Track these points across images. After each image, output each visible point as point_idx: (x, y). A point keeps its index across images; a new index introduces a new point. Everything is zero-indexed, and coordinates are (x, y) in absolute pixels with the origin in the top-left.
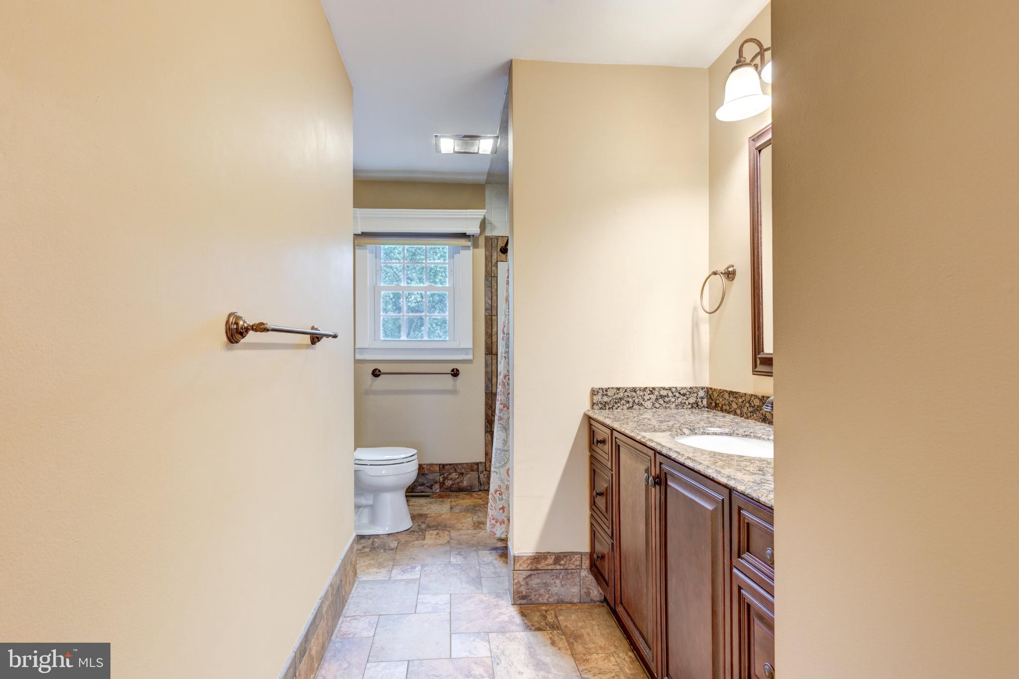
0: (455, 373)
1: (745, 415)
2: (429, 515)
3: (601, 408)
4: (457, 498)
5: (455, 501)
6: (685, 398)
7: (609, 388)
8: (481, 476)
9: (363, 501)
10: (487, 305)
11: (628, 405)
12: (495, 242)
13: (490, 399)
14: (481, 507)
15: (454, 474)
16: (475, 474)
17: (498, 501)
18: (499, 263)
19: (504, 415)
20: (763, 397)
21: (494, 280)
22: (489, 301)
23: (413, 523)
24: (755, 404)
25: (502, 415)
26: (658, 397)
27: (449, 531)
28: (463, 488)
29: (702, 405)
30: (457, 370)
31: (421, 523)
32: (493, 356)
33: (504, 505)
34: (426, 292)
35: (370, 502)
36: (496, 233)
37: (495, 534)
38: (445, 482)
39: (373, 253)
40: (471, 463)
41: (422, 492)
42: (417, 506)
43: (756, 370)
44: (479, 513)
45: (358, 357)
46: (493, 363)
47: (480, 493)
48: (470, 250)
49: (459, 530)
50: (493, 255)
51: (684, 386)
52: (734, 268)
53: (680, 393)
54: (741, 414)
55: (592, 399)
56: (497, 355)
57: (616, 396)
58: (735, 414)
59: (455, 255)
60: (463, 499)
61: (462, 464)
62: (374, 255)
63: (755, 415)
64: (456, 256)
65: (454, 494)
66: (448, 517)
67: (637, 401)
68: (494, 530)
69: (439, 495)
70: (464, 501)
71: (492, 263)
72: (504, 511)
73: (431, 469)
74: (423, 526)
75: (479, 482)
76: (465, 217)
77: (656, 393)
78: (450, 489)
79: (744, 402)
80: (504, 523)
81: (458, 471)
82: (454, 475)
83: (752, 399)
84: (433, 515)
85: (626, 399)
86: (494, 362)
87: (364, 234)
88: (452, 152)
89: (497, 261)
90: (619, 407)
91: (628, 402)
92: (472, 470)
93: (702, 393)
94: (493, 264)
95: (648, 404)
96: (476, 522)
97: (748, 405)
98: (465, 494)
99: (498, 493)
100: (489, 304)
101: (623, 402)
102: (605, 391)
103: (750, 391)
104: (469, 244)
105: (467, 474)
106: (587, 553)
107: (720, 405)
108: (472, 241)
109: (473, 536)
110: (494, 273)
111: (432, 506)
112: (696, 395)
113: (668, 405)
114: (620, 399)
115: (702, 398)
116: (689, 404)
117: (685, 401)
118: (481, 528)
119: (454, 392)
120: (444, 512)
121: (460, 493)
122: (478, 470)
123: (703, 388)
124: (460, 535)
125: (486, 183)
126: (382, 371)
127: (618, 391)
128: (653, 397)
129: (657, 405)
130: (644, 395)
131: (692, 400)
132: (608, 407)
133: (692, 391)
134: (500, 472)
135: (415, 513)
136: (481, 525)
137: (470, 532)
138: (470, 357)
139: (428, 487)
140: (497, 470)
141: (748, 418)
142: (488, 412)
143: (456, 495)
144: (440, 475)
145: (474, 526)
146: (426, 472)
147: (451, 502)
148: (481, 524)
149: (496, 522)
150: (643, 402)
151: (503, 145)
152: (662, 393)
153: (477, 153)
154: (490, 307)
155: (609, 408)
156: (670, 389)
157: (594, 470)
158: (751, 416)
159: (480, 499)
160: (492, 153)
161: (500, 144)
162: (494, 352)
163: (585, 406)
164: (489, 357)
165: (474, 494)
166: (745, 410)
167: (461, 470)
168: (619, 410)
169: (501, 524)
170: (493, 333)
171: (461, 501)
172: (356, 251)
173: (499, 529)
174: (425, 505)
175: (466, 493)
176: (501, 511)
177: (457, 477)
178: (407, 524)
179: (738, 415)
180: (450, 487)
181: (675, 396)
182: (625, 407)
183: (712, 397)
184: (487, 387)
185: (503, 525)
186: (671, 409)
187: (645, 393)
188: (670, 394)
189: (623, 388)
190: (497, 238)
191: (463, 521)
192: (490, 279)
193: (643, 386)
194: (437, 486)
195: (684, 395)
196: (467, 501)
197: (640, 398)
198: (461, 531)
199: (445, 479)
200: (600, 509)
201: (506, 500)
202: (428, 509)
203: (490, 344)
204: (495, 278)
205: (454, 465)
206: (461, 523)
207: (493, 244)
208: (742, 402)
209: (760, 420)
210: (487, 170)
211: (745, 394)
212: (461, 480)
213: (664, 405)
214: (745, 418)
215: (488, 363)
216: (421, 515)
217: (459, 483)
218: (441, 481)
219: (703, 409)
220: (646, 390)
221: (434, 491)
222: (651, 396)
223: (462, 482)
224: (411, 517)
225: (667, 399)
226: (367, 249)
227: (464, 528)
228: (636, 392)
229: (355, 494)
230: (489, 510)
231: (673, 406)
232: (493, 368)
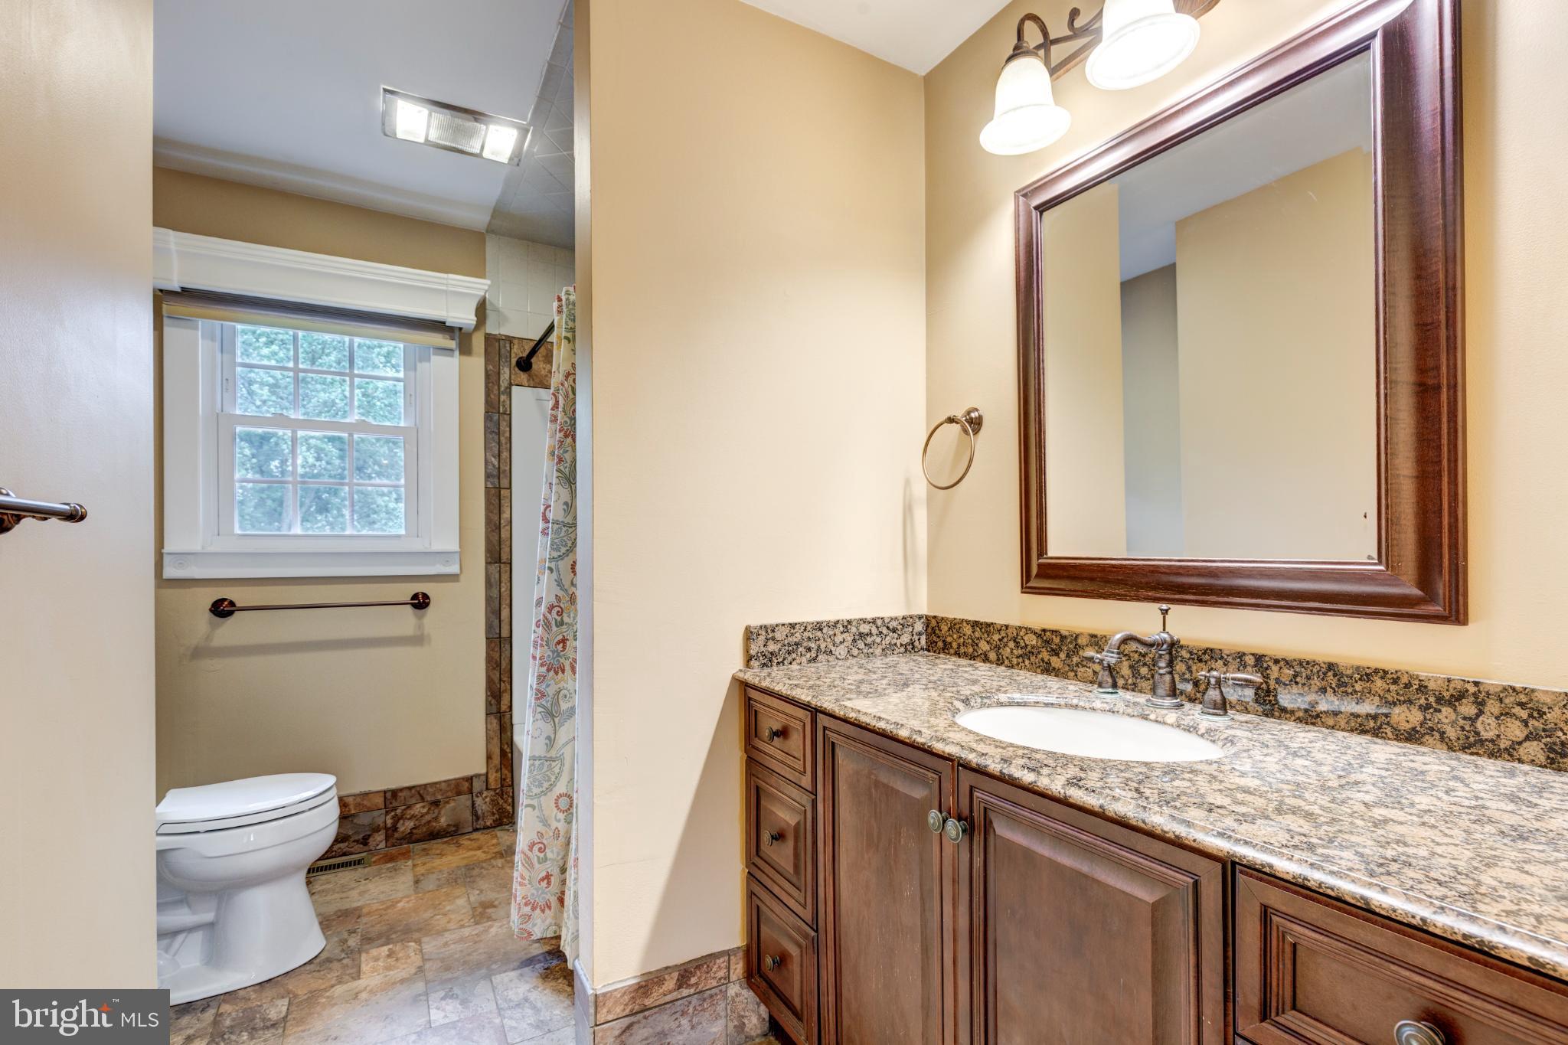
0: (420, 602)
1: (1006, 662)
2: (365, 911)
3: (764, 665)
4: (427, 854)
5: (424, 864)
6: (896, 635)
7: (777, 626)
8: (479, 801)
9: (183, 917)
10: (490, 467)
11: (808, 655)
12: (505, 347)
13: (497, 649)
14: (482, 868)
15: (418, 806)
16: (465, 800)
17: (537, 865)
18: (514, 389)
19: (548, 686)
20: (1044, 631)
21: (504, 420)
22: (493, 459)
23: (326, 938)
24: (1027, 643)
25: (544, 686)
26: (857, 637)
27: (418, 942)
28: (439, 831)
29: (919, 647)
30: (426, 596)
31: (345, 935)
32: (502, 565)
33: (549, 870)
34: (351, 435)
35: (208, 917)
36: (505, 331)
37: (530, 934)
38: (399, 825)
39: (213, 339)
40: (455, 779)
41: (344, 854)
42: (334, 891)
43: (1029, 585)
44: (481, 882)
45: (170, 572)
46: (502, 579)
47: (475, 835)
48: (452, 356)
49: (440, 933)
50: (502, 372)
51: (893, 615)
52: (981, 413)
53: (888, 628)
54: (998, 660)
55: (747, 650)
56: (511, 564)
57: (790, 639)
58: (986, 659)
59: (419, 365)
60: (441, 855)
61: (436, 783)
62: (217, 345)
63: (1027, 662)
64: (422, 367)
65: (418, 847)
66: (411, 905)
67: (823, 646)
68: (528, 927)
69: (386, 855)
70: (444, 859)
71: (499, 386)
72: (549, 883)
73: (365, 802)
74: (353, 942)
75: (474, 813)
76: (444, 288)
77: (854, 630)
78: (411, 838)
79: (1005, 640)
80: (549, 908)
81: (428, 798)
82: (419, 808)
83: (1022, 634)
84: (375, 907)
85: (805, 644)
86: (505, 577)
87: (188, 294)
88: (422, 140)
89: (511, 384)
90: (794, 660)
91: (809, 649)
92: (459, 793)
93: (919, 627)
94: (502, 389)
95: (841, 651)
96: (477, 905)
97: (1012, 644)
98: (445, 842)
99: (536, 848)
100: (494, 466)
101: (800, 649)
102: (770, 630)
103: (1014, 620)
104: (453, 344)
105: (448, 802)
106: (738, 948)
107: (955, 645)
108: (457, 337)
109: (476, 943)
110: (504, 406)
111: (370, 886)
112: (910, 629)
113: (871, 650)
114: (797, 644)
115: (920, 634)
116: (902, 645)
117: (895, 641)
118: (489, 919)
119: (418, 640)
120: (400, 895)
121: (433, 842)
122: (470, 791)
123: (920, 617)
124: (446, 944)
125: (487, 231)
126: (239, 604)
127: (792, 631)
128: (849, 638)
129: (855, 652)
130: (835, 635)
131: (905, 639)
132: (776, 661)
133: (906, 622)
134: (540, 805)
135: (331, 909)
136: (489, 911)
137: (466, 932)
138: (454, 569)
139: (357, 841)
140: (535, 802)
141: (1012, 667)
142: (493, 676)
143: (424, 850)
144: (387, 813)
145: (474, 916)
146: (353, 812)
147: (414, 866)
148: (488, 907)
149: (533, 909)
150: (833, 649)
151: (535, 150)
152: (862, 630)
153: (479, 156)
154: (495, 473)
155: (778, 663)
156: (874, 621)
157: (758, 788)
158: (1018, 664)
159: (479, 848)
160: (511, 159)
161: (530, 146)
162: (504, 557)
163: (734, 664)
164: (494, 568)
165: (464, 841)
166: (1006, 652)
167: (434, 794)
168: (795, 666)
169: (543, 911)
170: (502, 521)
171: (437, 862)
172: (167, 330)
173: (539, 921)
174: (353, 884)
175: (445, 839)
176: (544, 884)
177: (425, 811)
178: (313, 943)
179: (991, 662)
180: (411, 833)
181: (881, 633)
182: (804, 660)
183: (937, 632)
184: (489, 627)
185: (547, 910)
186: (875, 656)
187: (837, 631)
188: (874, 631)
189: (801, 624)
190: (510, 340)
191: (448, 908)
192: (496, 417)
193: (833, 618)
194: (380, 837)
195: (894, 631)
196: (450, 858)
197: (829, 640)
198: (447, 934)
199: (399, 819)
200: (772, 863)
201: (554, 860)
202: (361, 894)
203: (496, 543)
204: (507, 417)
205: (418, 789)
206: (445, 915)
207: (503, 351)
208: (1000, 640)
209: (1039, 670)
210: (494, 204)
211: (1007, 627)
212: (434, 816)
213: (865, 651)
214: (1007, 666)
215: (493, 580)
216: (345, 915)
217: (429, 822)
218: (389, 825)
219: (921, 652)
220: (838, 625)
221: (372, 848)
222: (845, 635)
223: (436, 819)
224: (321, 923)
225: (869, 640)
226: (196, 328)
227: (451, 926)
228: (821, 630)
229: (159, 905)
230: (515, 885)
231: (878, 651)
232: (503, 590)
